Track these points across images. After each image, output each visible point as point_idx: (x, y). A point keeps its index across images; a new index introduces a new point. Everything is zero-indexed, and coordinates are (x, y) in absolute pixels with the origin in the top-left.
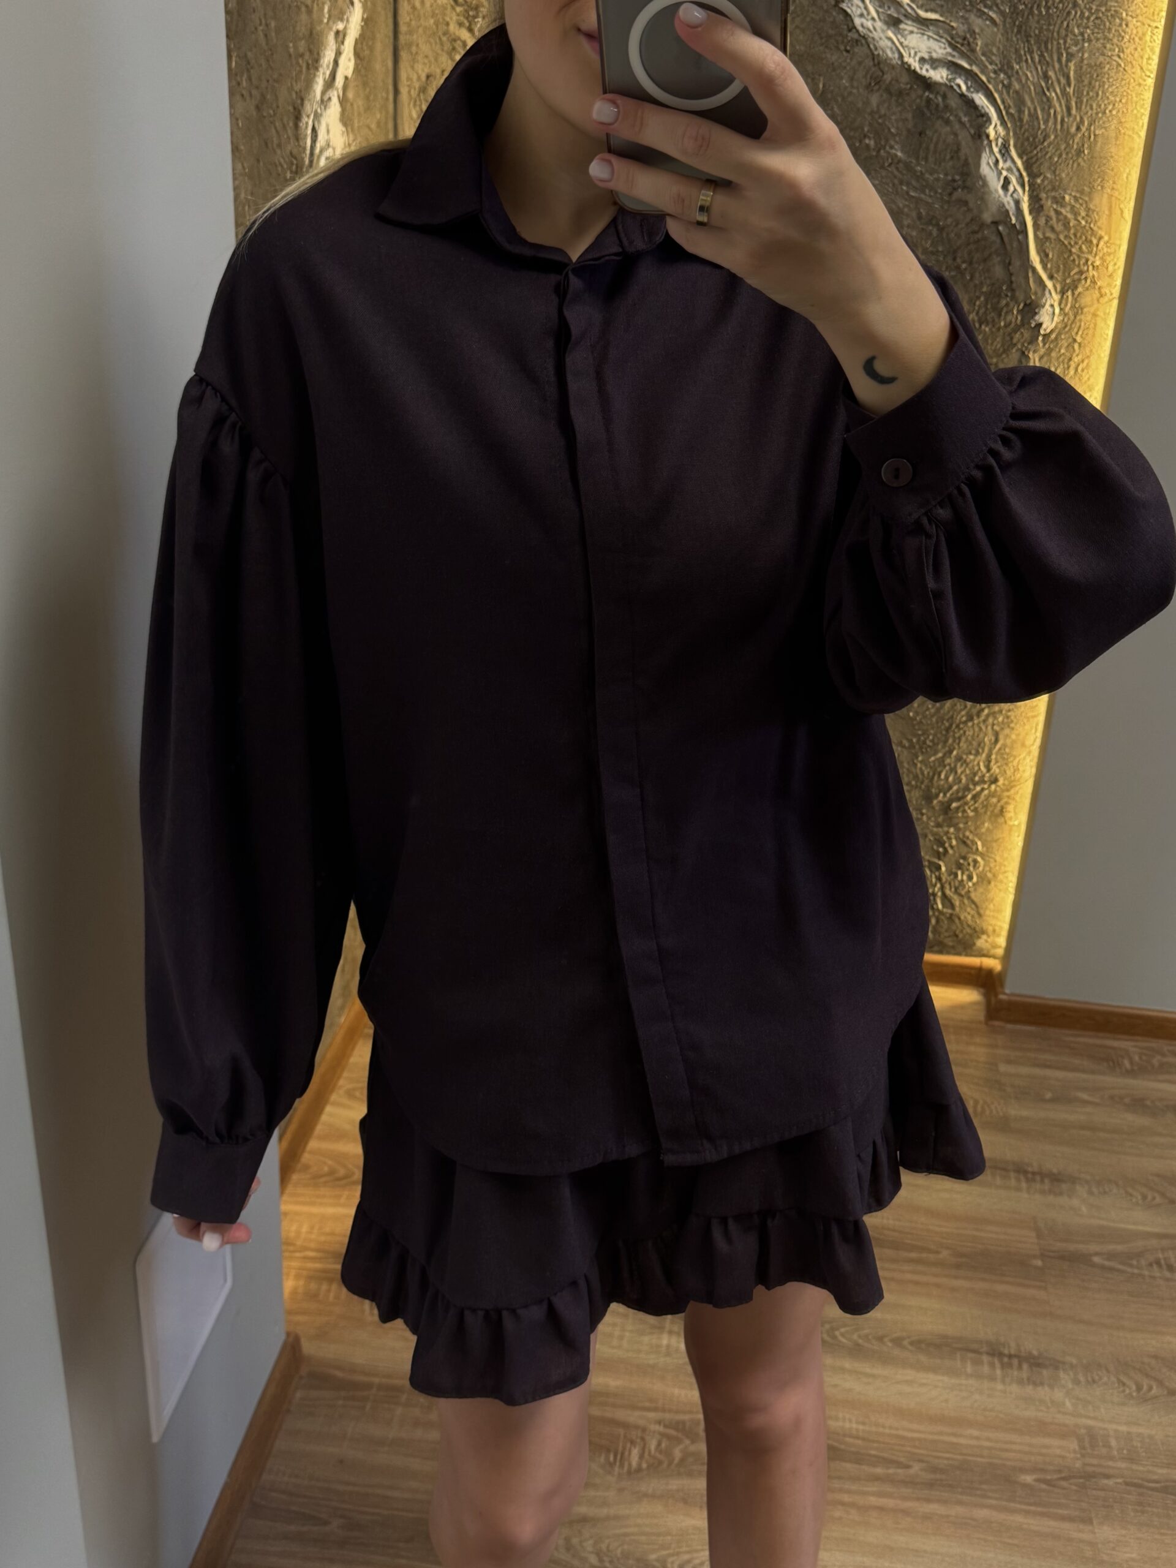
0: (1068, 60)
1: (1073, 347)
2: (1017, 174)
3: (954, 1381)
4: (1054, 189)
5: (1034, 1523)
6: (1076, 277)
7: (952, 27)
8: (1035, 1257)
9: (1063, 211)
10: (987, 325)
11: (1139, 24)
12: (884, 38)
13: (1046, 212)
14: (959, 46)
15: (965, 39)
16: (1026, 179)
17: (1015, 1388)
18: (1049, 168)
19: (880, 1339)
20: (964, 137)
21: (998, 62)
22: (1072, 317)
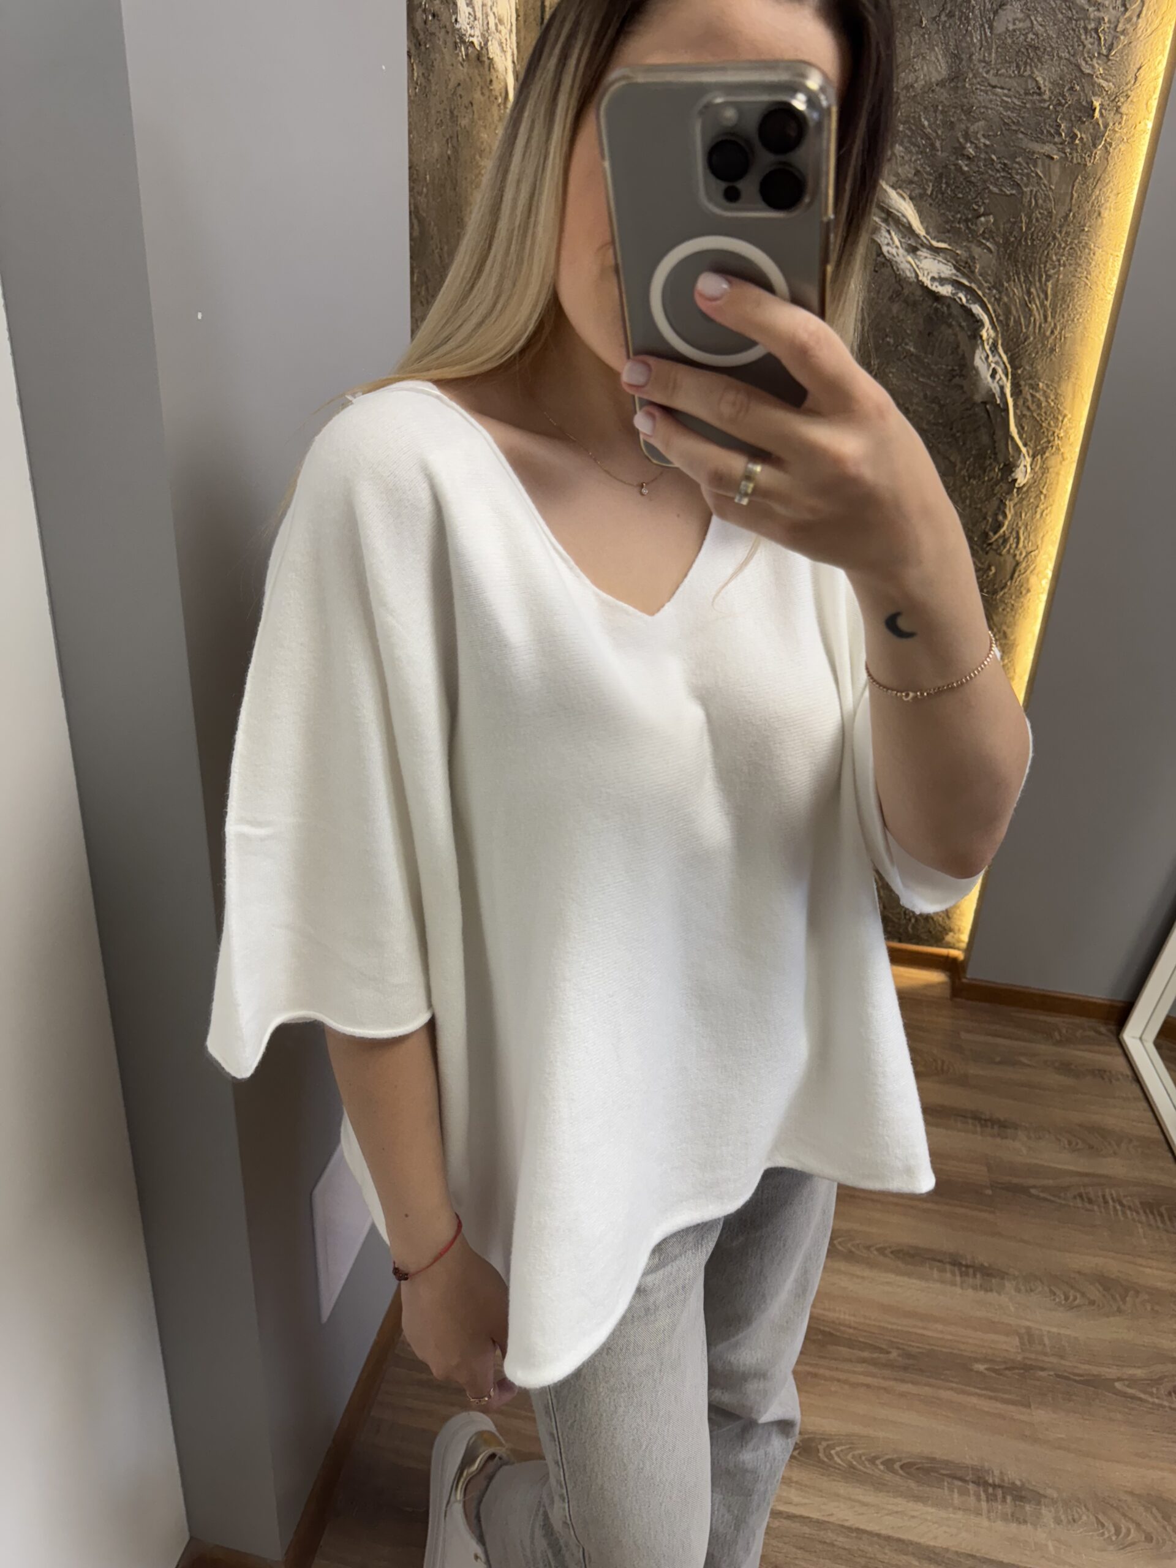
0: (1047, 280)
1: (1040, 498)
2: (1002, 366)
3: (924, 1284)
4: (1031, 378)
5: (985, 1405)
6: (1045, 445)
7: (957, 254)
8: (986, 1187)
9: (1037, 395)
10: (975, 479)
11: (1104, 253)
12: (904, 261)
13: (1024, 395)
14: (962, 268)
15: (966, 263)
16: (1010, 370)
17: (970, 1292)
18: (1028, 362)
19: (868, 1248)
20: (962, 337)
21: (992, 281)
22: (1041, 475)
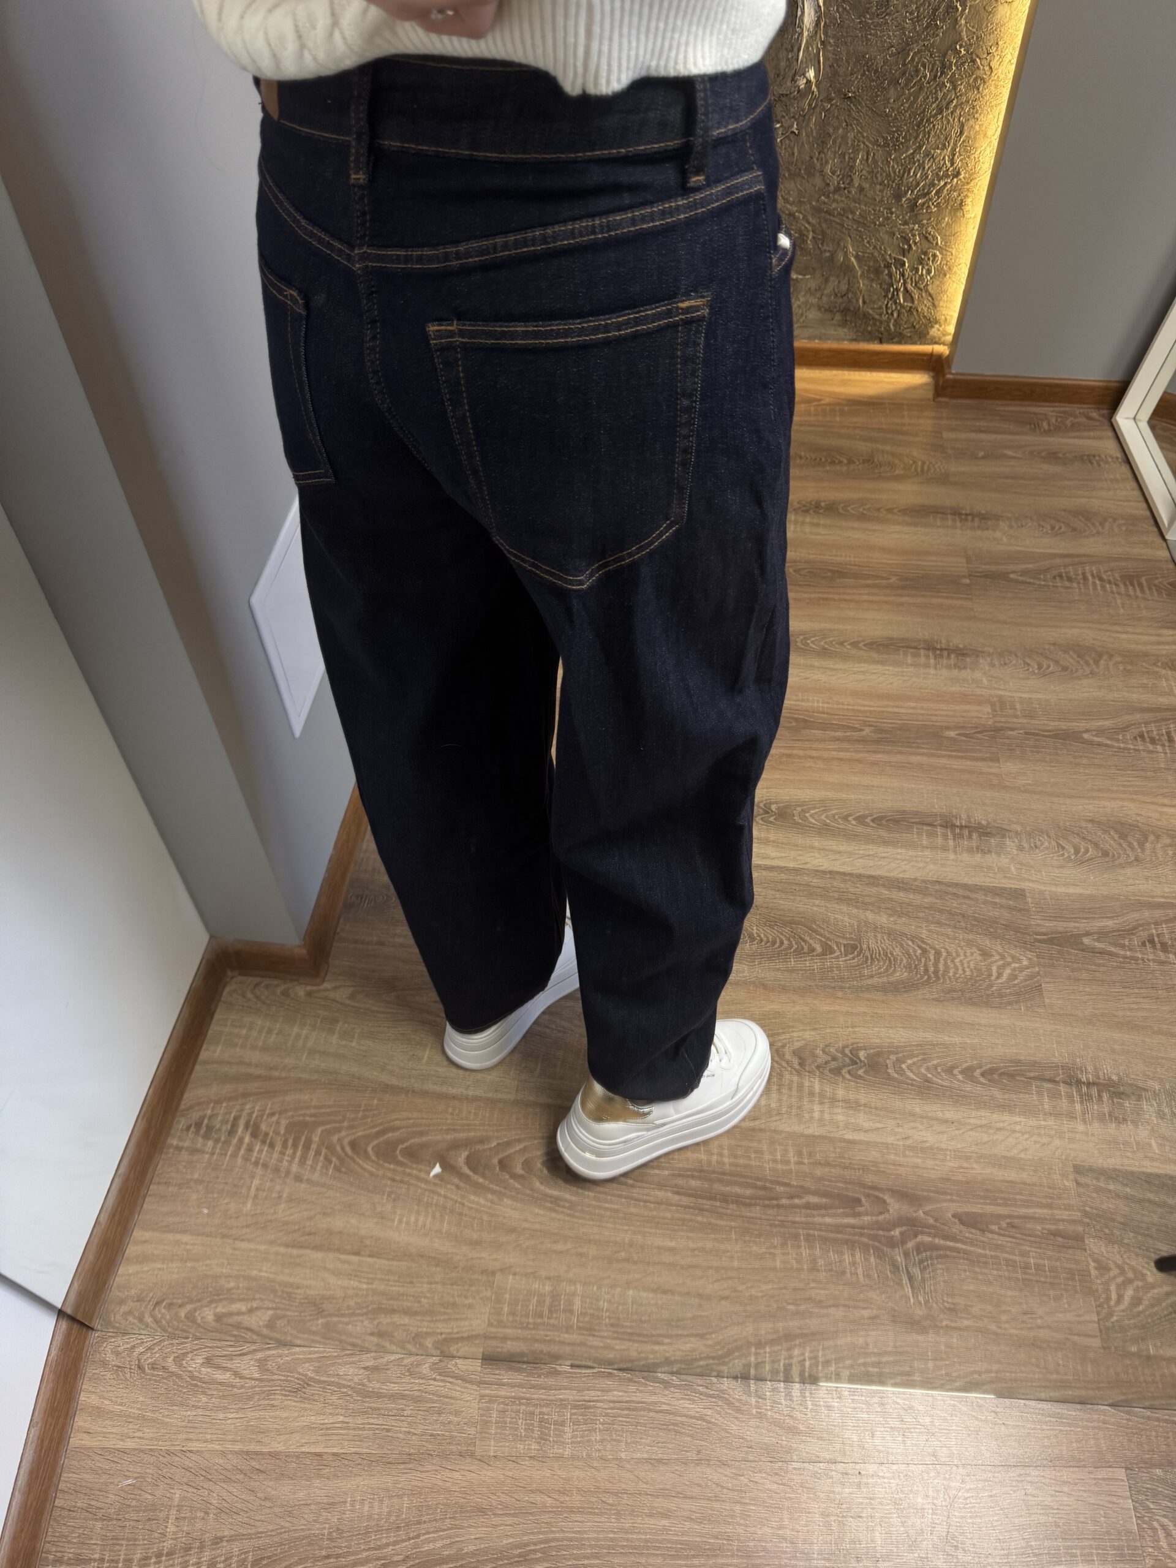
3: (898, 669)
5: (956, 764)
17: (945, 672)
19: (841, 643)
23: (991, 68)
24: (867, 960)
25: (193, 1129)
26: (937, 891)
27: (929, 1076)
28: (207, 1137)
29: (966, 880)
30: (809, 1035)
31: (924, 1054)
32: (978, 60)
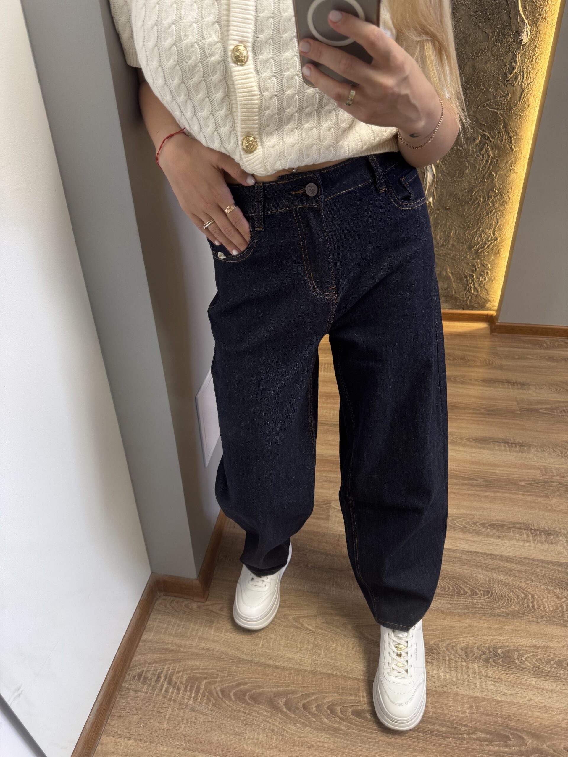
1: (535, 50)
3: (491, 452)
5: (527, 498)
6: (538, 17)
8: (517, 410)
17: (515, 454)
19: (461, 439)
22: (535, 36)
23: (509, 198)
24: (496, 599)
25: (136, 678)
26: (528, 563)
27: (538, 664)
28: (144, 683)
29: (542, 558)
30: (469, 640)
31: (534, 652)
32: (503, 195)
